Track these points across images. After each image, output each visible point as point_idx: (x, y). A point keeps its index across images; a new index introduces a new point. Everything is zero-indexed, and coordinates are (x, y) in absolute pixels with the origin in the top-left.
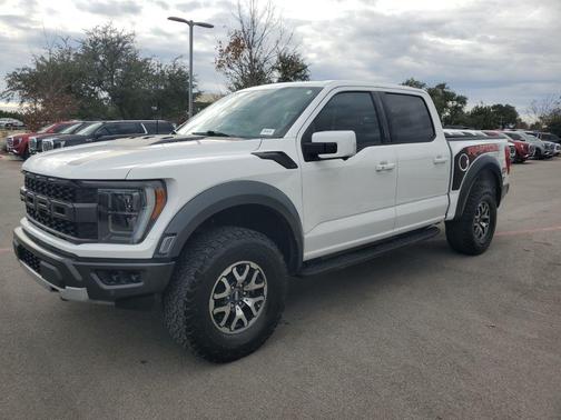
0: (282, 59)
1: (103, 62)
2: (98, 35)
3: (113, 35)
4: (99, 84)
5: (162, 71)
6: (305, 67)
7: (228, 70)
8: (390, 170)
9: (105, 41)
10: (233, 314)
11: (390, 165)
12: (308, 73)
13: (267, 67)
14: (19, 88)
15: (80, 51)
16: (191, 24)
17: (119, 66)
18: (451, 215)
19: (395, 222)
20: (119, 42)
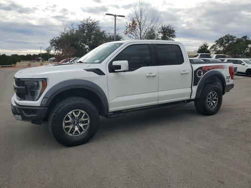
0: (163, 29)
1: (87, 33)
2: (85, 22)
3: (91, 22)
4: (85, 42)
5: (110, 36)
6: (174, 31)
7: (130, 35)
8: (154, 76)
9: (87, 25)
10: (73, 129)
11: (154, 74)
12: (175, 34)
13: (156, 32)
14: (54, 45)
15: (78, 29)
16: (115, 16)
17: (93, 34)
18: (193, 97)
19: (158, 98)
20: (93, 25)
